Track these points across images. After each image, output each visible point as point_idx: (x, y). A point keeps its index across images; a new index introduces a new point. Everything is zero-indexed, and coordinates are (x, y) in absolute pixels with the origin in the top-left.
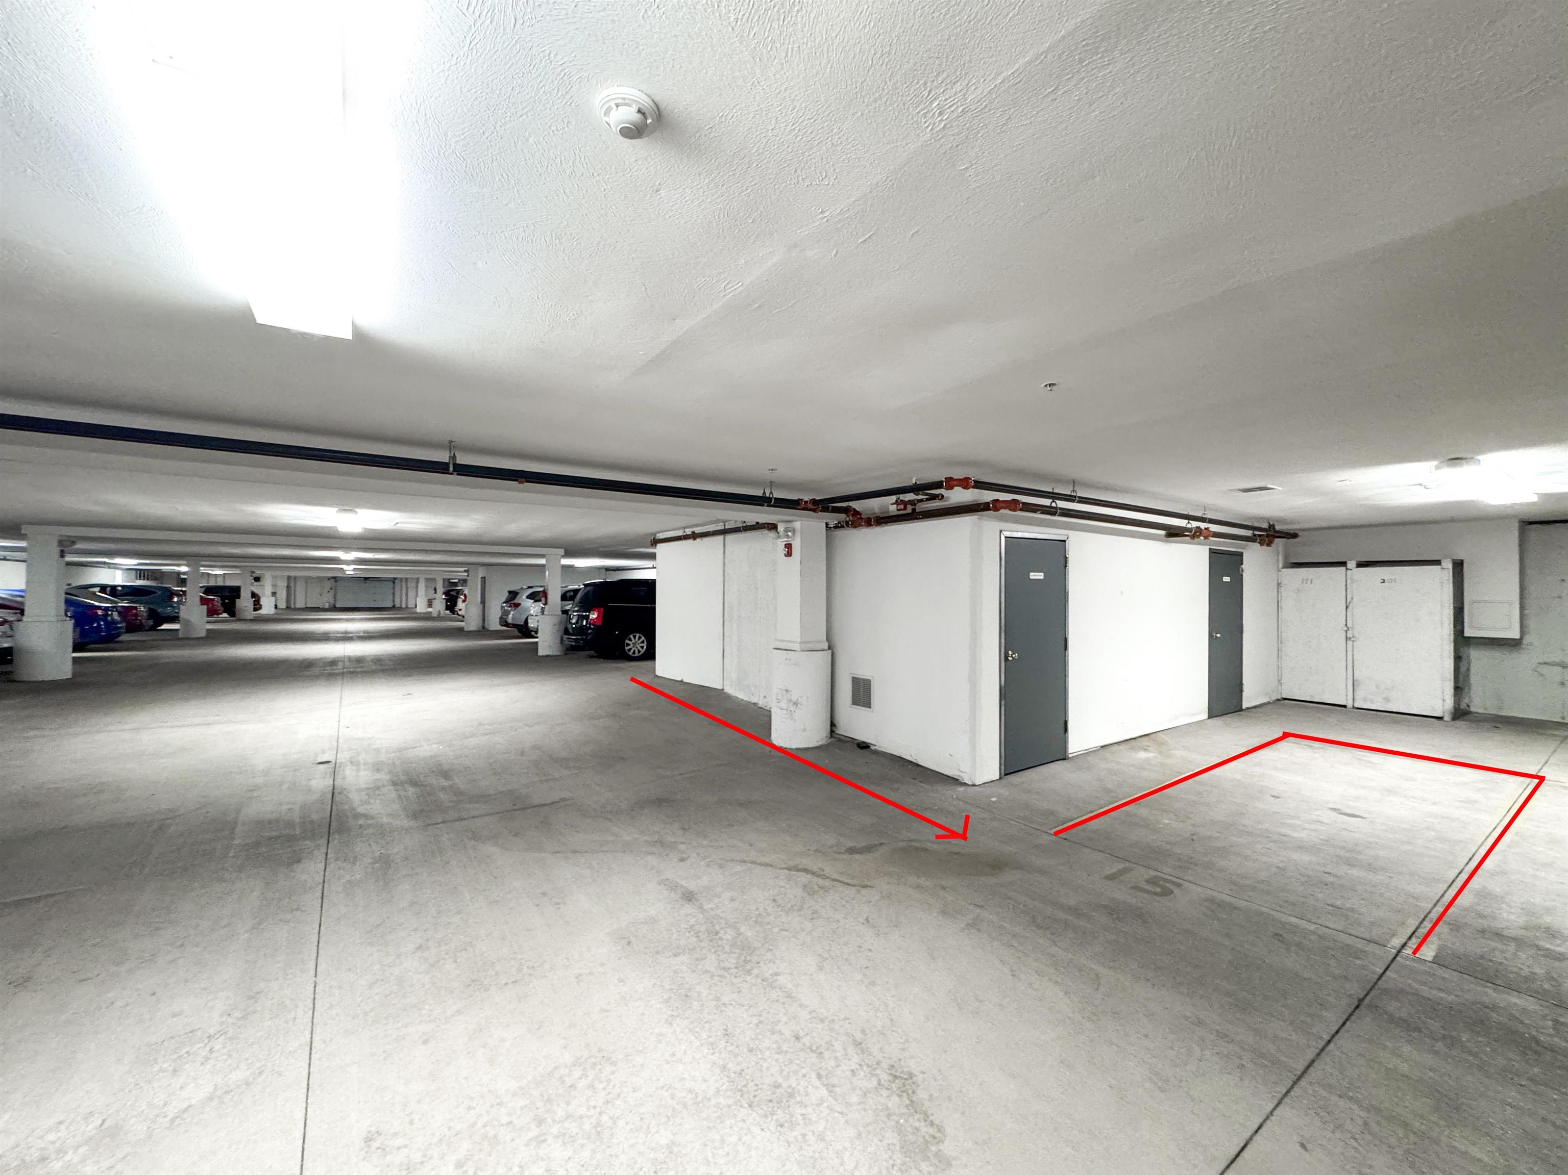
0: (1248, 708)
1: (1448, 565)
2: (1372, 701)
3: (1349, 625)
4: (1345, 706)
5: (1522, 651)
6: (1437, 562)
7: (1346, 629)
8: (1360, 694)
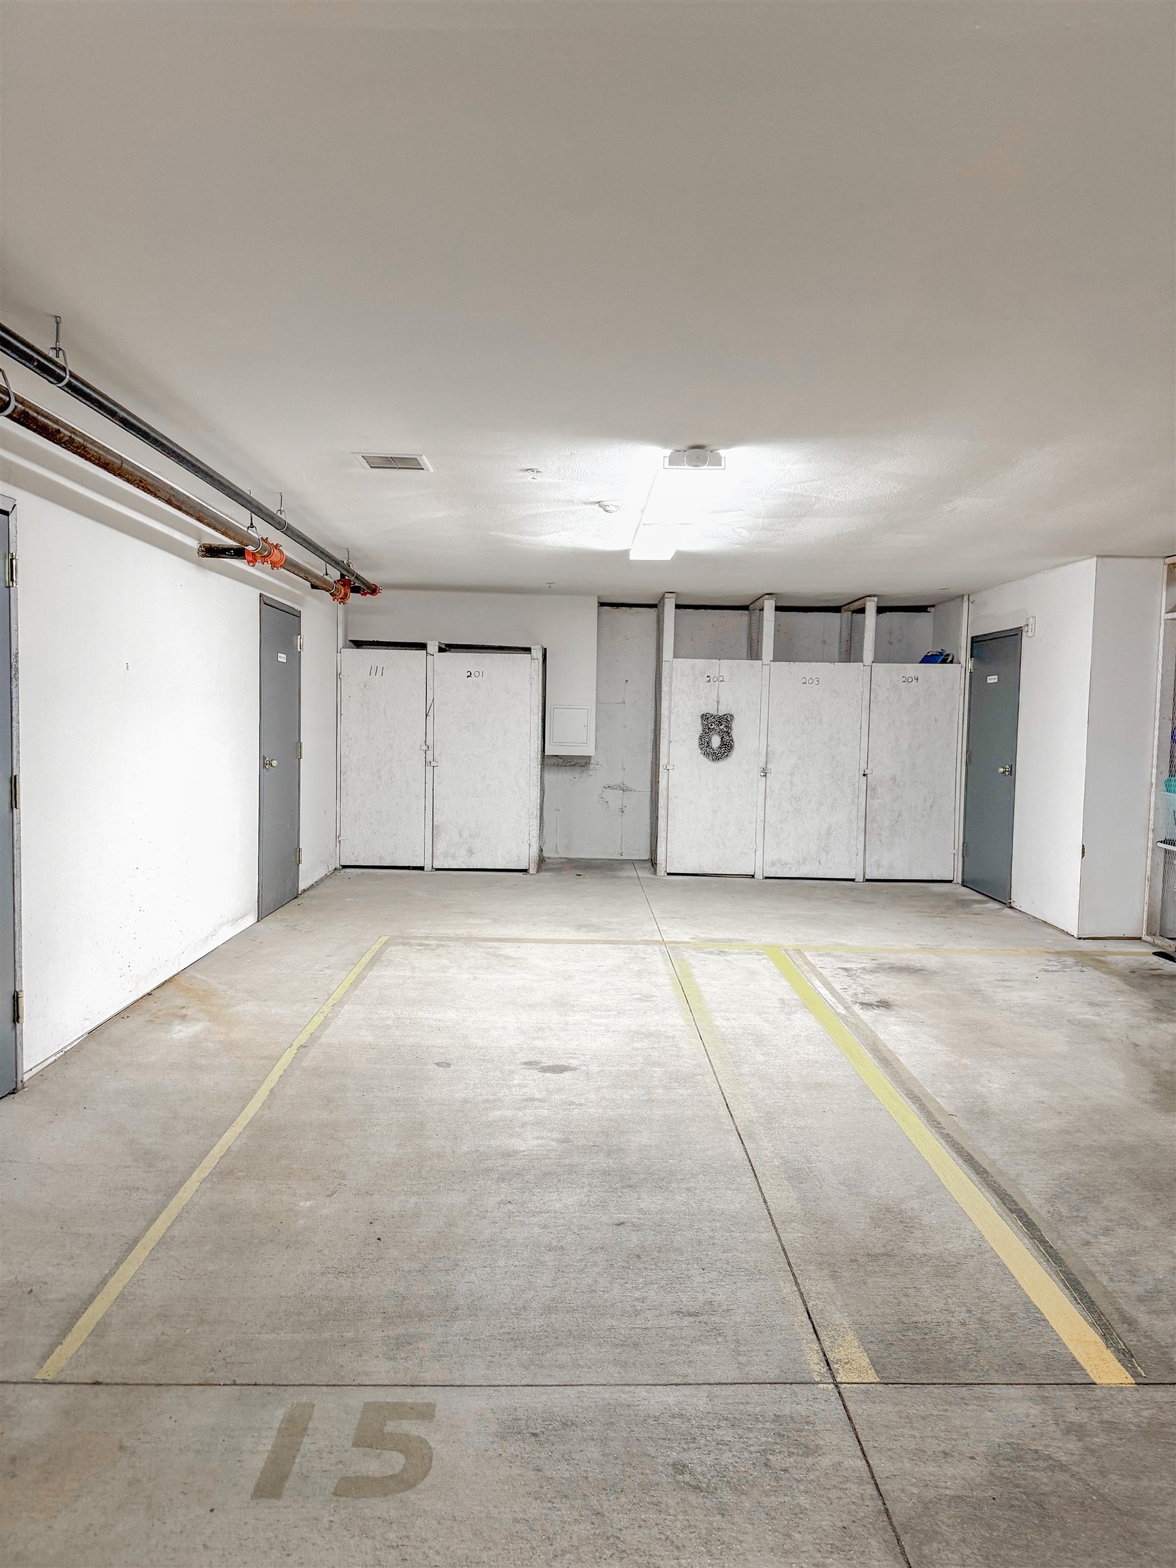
0: (304, 891)
1: (537, 653)
2: (454, 857)
3: (429, 743)
4: (422, 868)
5: (591, 773)
6: (527, 650)
7: (425, 748)
8: (441, 847)
